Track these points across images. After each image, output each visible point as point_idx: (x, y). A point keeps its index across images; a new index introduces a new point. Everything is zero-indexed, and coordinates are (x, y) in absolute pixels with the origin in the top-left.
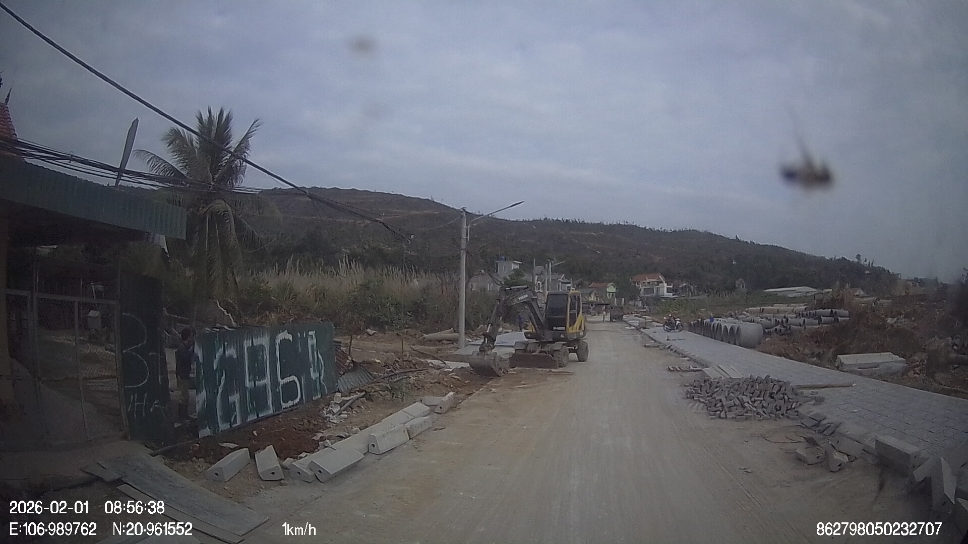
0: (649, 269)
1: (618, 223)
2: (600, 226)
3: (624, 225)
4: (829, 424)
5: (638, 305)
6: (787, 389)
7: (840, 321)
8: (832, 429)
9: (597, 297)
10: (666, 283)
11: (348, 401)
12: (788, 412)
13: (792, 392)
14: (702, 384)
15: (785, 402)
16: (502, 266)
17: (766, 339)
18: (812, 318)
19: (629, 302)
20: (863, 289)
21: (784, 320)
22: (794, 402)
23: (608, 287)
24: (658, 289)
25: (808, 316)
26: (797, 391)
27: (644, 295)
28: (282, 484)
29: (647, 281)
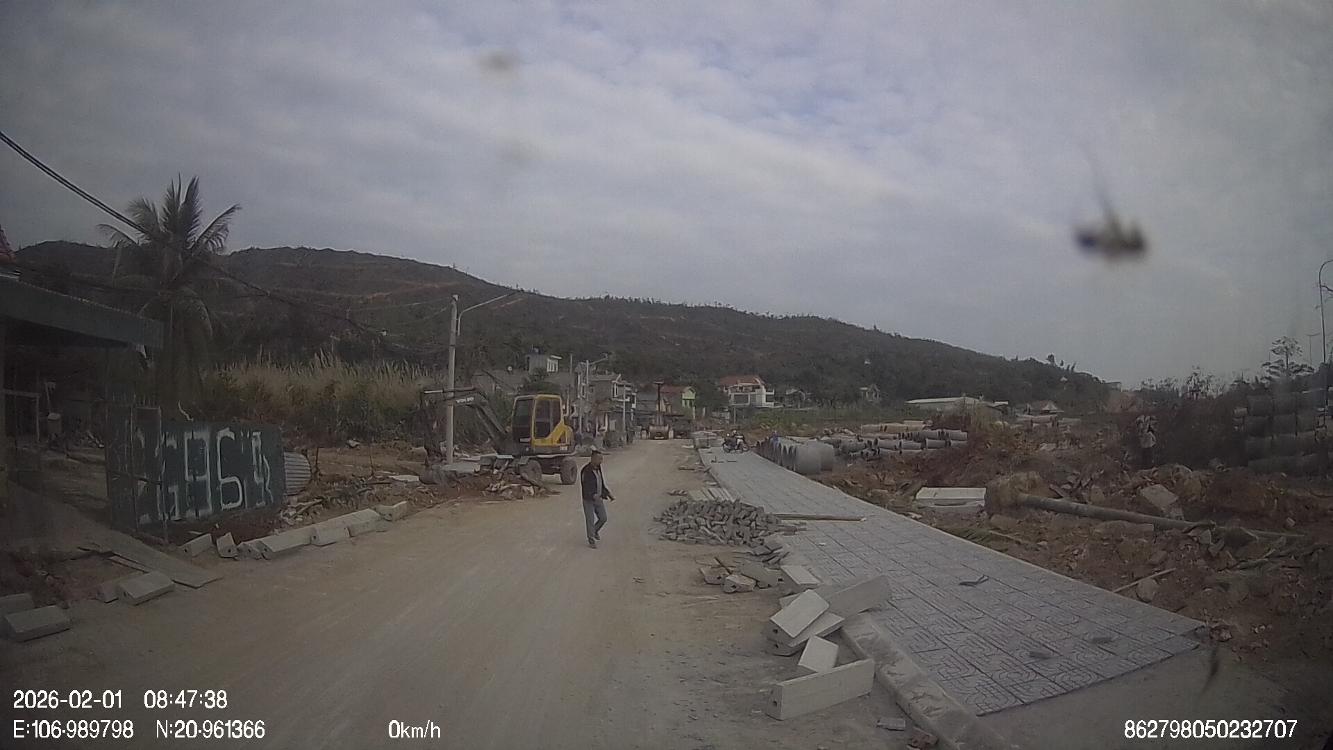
0: (744, 369)
1: (708, 304)
2: (682, 308)
3: (716, 308)
4: (779, 553)
5: (724, 417)
6: (757, 516)
7: (952, 445)
8: (777, 559)
9: (667, 406)
10: (766, 388)
11: (304, 506)
12: (753, 540)
13: (764, 519)
14: (677, 507)
15: (751, 529)
16: (535, 362)
17: (849, 465)
18: (915, 440)
19: (713, 413)
20: (1056, 402)
21: (873, 441)
22: (761, 530)
23: (684, 392)
24: (754, 397)
25: (909, 437)
26: (773, 519)
27: (733, 404)
28: (236, 560)
29: (738, 385)
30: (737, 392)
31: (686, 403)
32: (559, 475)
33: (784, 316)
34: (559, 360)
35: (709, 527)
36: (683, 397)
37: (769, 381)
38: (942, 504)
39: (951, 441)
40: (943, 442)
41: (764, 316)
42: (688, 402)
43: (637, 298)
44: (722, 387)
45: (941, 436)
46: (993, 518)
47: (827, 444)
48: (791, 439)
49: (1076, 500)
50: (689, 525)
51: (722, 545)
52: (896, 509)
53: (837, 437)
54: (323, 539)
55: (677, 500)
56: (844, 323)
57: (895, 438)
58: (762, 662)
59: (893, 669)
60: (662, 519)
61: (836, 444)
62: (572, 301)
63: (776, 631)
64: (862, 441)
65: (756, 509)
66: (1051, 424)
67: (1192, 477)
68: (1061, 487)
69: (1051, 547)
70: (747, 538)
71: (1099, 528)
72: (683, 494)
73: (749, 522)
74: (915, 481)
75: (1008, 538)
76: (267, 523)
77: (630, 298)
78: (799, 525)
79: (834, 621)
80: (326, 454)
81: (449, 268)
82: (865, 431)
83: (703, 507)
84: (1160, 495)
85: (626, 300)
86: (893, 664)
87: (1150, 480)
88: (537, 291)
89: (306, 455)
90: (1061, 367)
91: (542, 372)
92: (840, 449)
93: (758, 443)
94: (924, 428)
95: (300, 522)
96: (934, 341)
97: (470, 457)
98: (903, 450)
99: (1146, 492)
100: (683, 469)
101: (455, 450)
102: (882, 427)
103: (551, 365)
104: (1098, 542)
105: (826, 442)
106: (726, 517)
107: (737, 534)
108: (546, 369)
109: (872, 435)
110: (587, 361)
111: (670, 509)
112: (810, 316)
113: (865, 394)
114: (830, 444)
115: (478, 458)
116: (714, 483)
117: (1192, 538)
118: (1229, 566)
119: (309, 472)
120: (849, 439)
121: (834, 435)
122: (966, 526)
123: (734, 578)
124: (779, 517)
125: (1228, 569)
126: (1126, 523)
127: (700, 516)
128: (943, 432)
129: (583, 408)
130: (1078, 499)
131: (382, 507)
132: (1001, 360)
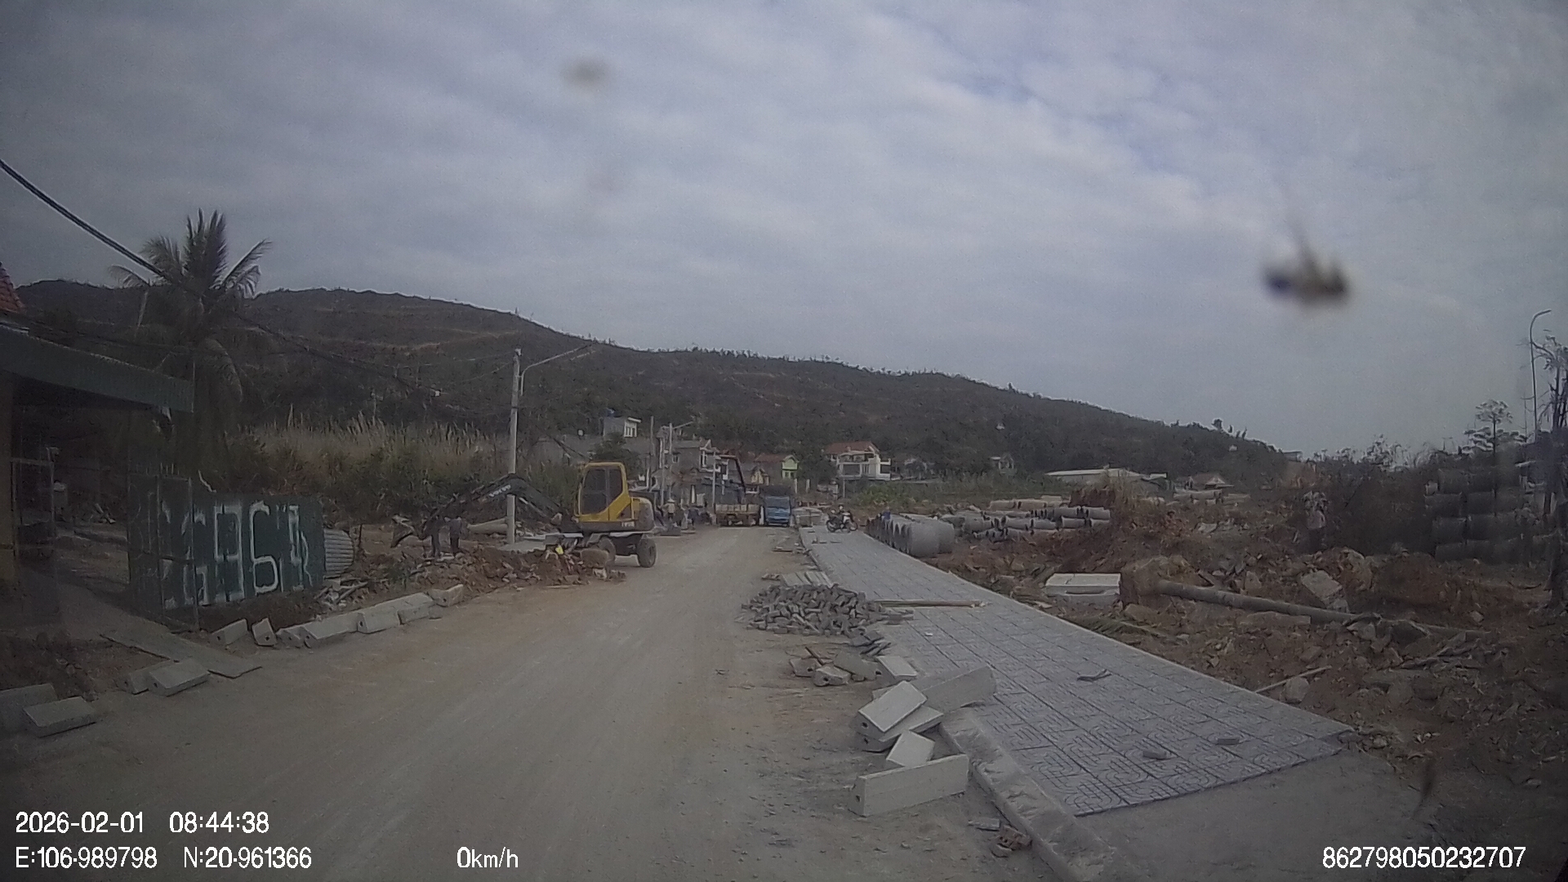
0: (855, 434)
1: (813, 359)
2: (783, 362)
3: (823, 362)
4: (879, 644)
5: (832, 491)
6: (857, 603)
7: (1093, 524)
8: (877, 650)
9: (764, 477)
10: (881, 457)
11: (348, 589)
12: (853, 630)
13: (865, 606)
14: (768, 593)
15: (850, 618)
16: (610, 425)
17: (972, 548)
18: (1049, 519)
19: (819, 486)
20: (1223, 476)
21: (1000, 520)
22: (862, 619)
23: (784, 461)
24: (866, 467)
25: (1043, 515)
26: (875, 606)
27: (842, 476)
28: (275, 649)
29: (849, 454)
30: (846, 461)
31: (786, 474)
32: (636, 556)
33: (903, 372)
34: (637, 423)
35: (803, 615)
36: (784, 468)
37: (885, 449)
38: (1074, 591)
39: (1092, 520)
40: (1083, 520)
41: (879, 372)
42: (790, 472)
43: (730, 350)
44: (829, 456)
45: (1080, 513)
46: (1128, 607)
47: (948, 524)
48: (906, 517)
49: (1229, 588)
50: (781, 613)
51: (816, 634)
52: (1020, 598)
53: (960, 514)
54: (370, 626)
55: (768, 585)
56: (974, 381)
57: (1027, 516)
58: (848, 758)
59: (990, 767)
60: (751, 607)
61: (958, 523)
62: (654, 353)
63: (865, 725)
64: (988, 519)
65: (856, 595)
66: (1214, 501)
67: (1362, 564)
68: (1214, 573)
69: (1192, 641)
70: (845, 627)
71: (1247, 620)
72: (777, 579)
73: (848, 609)
74: (1048, 566)
75: (1143, 630)
76: (309, 607)
77: (722, 350)
78: (904, 614)
79: (931, 716)
80: (369, 532)
81: (509, 313)
82: (995, 508)
83: (796, 592)
84: (1322, 584)
85: (718, 353)
86: (991, 762)
87: (1313, 566)
88: (613, 342)
89: (348, 532)
90: (1230, 434)
91: (618, 438)
92: (963, 529)
93: (868, 521)
94: (1062, 505)
95: (343, 608)
96: (1080, 402)
97: (534, 535)
98: (1035, 530)
99: (1306, 580)
100: (780, 550)
101: (517, 528)
102: (1015, 503)
103: (629, 428)
104: (1245, 636)
105: (949, 521)
106: (822, 605)
107: (834, 623)
108: (622, 435)
109: (1002, 512)
110: (671, 425)
111: (760, 595)
112: (934, 372)
113: (997, 465)
114: (950, 522)
115: (542, 537)
116: (814, 567)
117: (1351, 632)
118: (1393, 665)
119: (352, 552)
120: (973, 516)
121: (958, 513)
122: (1098, 616)
123: (827, 670)
124: (882, 604)
125: (1392, 668)
126: (1277, 614)
127: (793, 603)
128: (1082, 509)
129: (665, 479)
130: (1231, 587)
131: (437, 592)
132: (1159, 425)
